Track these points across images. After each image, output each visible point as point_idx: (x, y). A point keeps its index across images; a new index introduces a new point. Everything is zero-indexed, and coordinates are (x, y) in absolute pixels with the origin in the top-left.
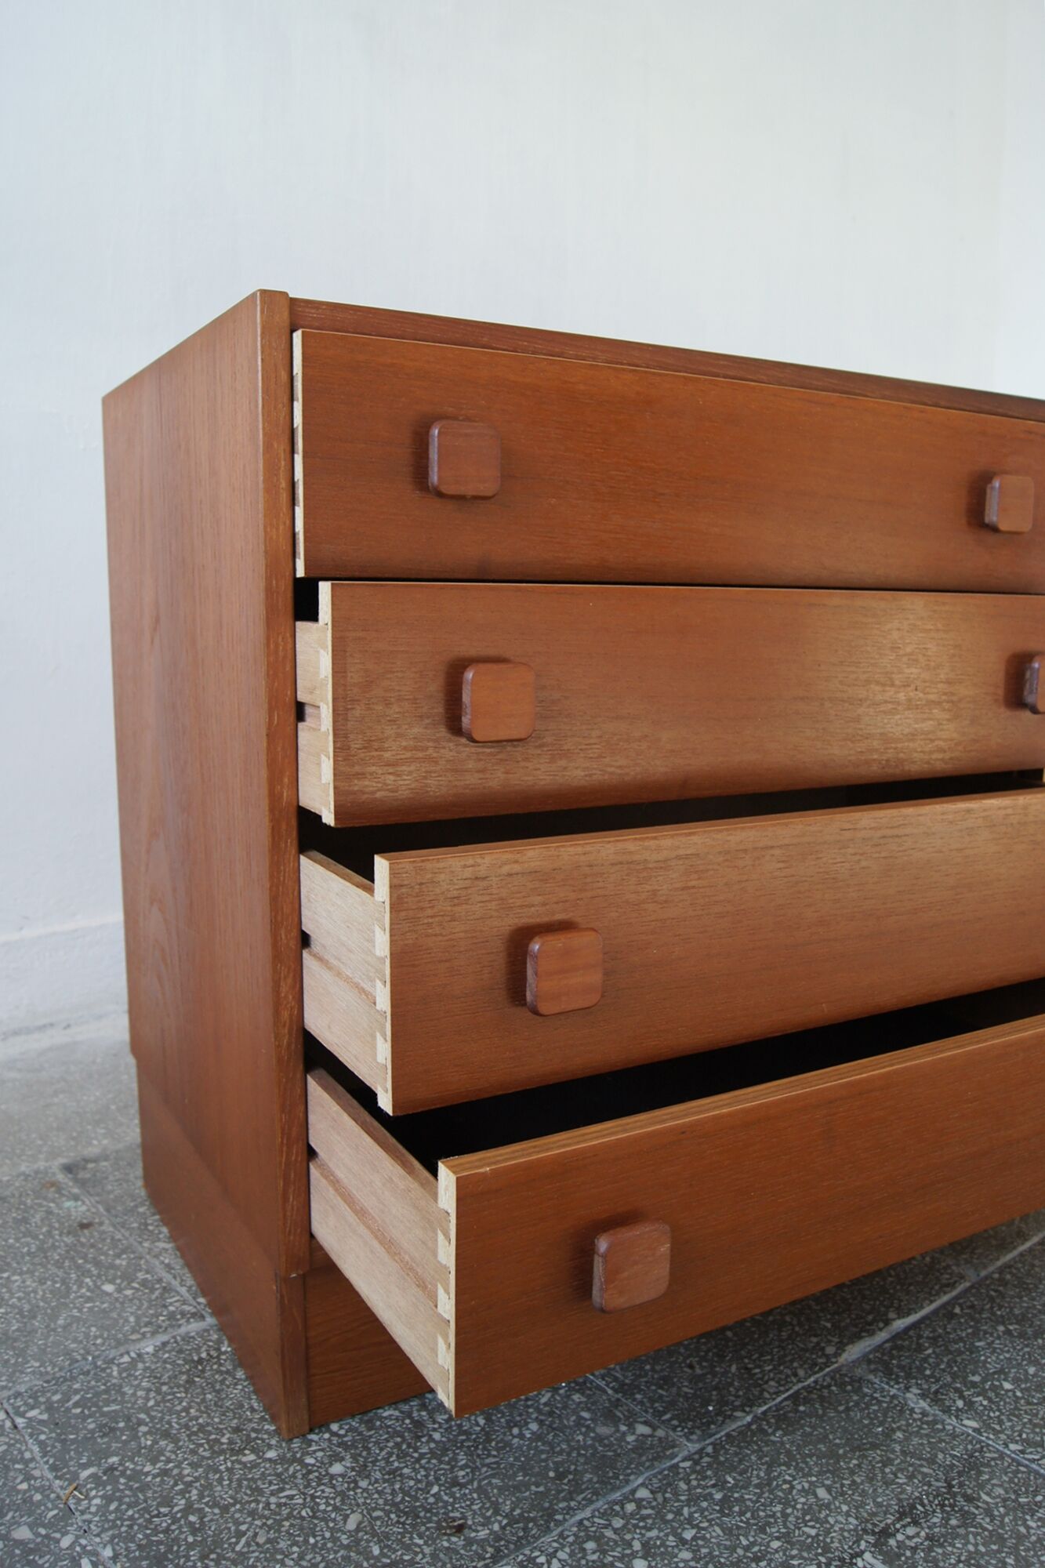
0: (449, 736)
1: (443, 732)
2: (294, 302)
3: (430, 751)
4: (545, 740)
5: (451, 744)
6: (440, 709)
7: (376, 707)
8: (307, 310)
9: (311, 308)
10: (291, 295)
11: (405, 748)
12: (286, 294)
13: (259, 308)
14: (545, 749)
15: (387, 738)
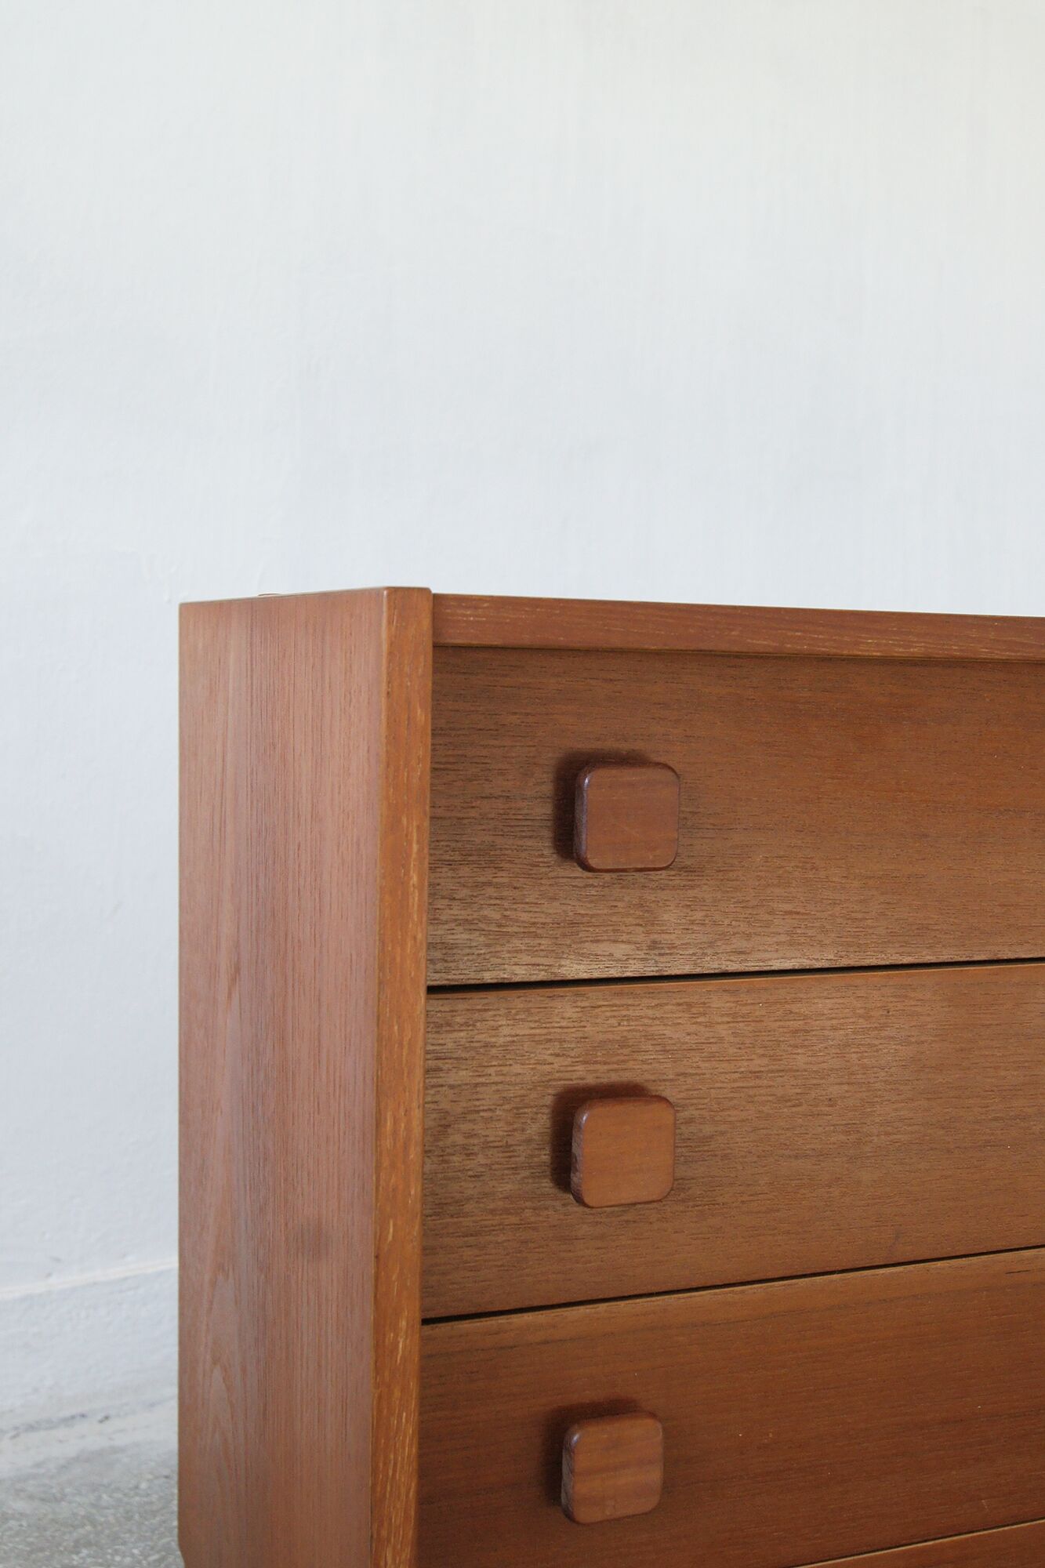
0: (554, 1191)
1: (547, 1185)
2: (439, 600)
3: (528, 1213)
4: (690, 1192)
5: (558, 1204)
6: (545, 1156)
7: (455, 1158)
8: (459, 612)
9: (467, 608)
10: (434, 591)
11: (492, 1212)
12: (424, 591)
13: (385, 615)
14: (691, 1204)
15: (469, 1199)
